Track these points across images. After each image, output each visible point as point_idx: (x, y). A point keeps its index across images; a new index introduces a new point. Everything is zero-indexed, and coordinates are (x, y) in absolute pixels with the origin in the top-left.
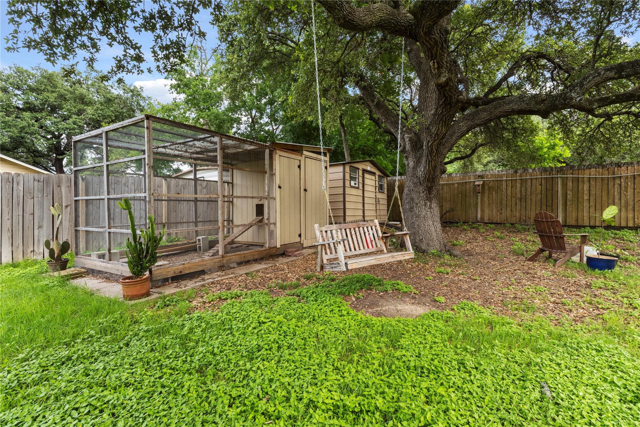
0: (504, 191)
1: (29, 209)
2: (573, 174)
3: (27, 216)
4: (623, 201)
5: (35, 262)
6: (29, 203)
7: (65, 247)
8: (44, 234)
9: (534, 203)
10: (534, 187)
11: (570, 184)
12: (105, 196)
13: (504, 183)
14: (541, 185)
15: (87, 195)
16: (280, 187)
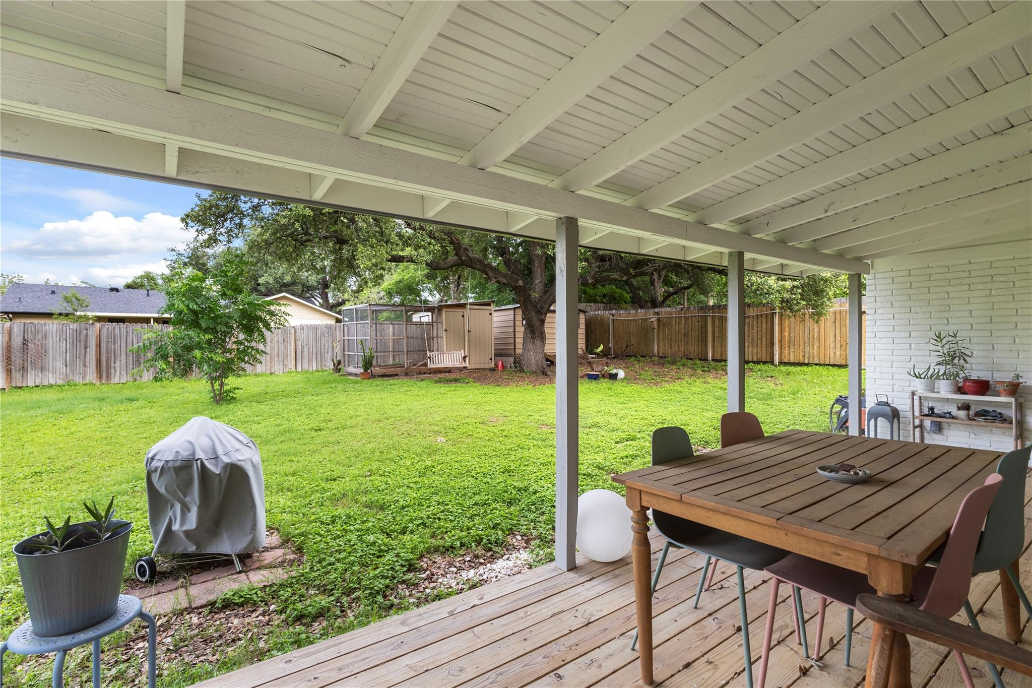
0: (674, 327)
1: (323, 344)
2: (719, 313)
3: (322, 346)
4: (750, 339)
5: (326, 371)
6: (323, 339)
7: (339, 363)
8: (329, 356)
9: (693, 339)
10: (693, 323)
11: (717, 322)
12: (355, 338)
13: (674, 319)
14: (698, 322)
15: (348, 336)
16: (446, 331)
